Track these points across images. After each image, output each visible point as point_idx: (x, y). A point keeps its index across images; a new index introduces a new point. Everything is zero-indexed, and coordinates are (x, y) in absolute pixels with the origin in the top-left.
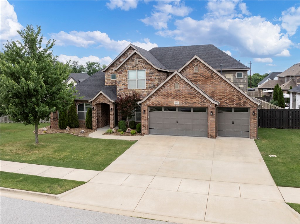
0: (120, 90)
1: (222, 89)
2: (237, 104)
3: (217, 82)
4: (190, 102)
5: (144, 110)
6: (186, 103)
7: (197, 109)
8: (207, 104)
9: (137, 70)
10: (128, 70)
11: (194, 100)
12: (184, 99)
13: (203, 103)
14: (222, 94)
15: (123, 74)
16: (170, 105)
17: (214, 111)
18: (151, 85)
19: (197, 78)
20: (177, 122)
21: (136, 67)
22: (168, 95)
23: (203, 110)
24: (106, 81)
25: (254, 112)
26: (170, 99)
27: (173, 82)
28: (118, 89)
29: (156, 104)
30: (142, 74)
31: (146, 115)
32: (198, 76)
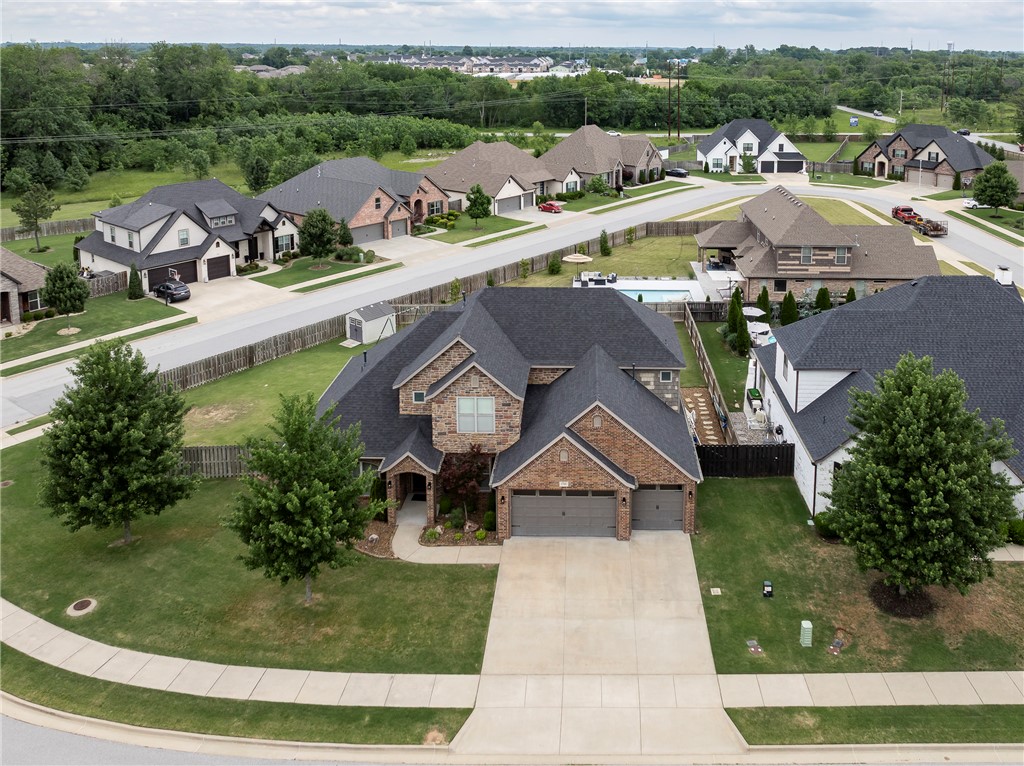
0: (439, 434)
1: (641, 455)
2: (664, 480)
3: (633, 444)
4: (588, 482)
5: (503, 498)
6: (580, 485)
7: (596, 493)
8: (616, 486)
9: (476, 398)
10: (457, 398)
11: (594, 479)
12: (577, 477)
13: (609, 485)
14: (640, 464)
15: (446, 405)
16: (551, 487)
17: (628, 497)
18: (505, 427)
19: (599, 437)
20: (564, 514)
21: (475, 391)
22: (547, 471)
23: (611, 493)
24: (401, 404)
25: (690, 493)
26: (552, 477)
27: (558, 448)
28: (435, 432)
29: (525, 486)
30: (488, 406)
31: (506, 506)
32: (601, 433)
